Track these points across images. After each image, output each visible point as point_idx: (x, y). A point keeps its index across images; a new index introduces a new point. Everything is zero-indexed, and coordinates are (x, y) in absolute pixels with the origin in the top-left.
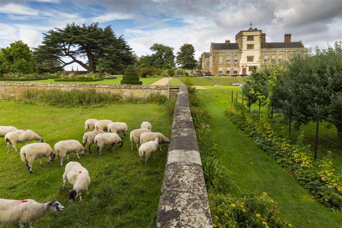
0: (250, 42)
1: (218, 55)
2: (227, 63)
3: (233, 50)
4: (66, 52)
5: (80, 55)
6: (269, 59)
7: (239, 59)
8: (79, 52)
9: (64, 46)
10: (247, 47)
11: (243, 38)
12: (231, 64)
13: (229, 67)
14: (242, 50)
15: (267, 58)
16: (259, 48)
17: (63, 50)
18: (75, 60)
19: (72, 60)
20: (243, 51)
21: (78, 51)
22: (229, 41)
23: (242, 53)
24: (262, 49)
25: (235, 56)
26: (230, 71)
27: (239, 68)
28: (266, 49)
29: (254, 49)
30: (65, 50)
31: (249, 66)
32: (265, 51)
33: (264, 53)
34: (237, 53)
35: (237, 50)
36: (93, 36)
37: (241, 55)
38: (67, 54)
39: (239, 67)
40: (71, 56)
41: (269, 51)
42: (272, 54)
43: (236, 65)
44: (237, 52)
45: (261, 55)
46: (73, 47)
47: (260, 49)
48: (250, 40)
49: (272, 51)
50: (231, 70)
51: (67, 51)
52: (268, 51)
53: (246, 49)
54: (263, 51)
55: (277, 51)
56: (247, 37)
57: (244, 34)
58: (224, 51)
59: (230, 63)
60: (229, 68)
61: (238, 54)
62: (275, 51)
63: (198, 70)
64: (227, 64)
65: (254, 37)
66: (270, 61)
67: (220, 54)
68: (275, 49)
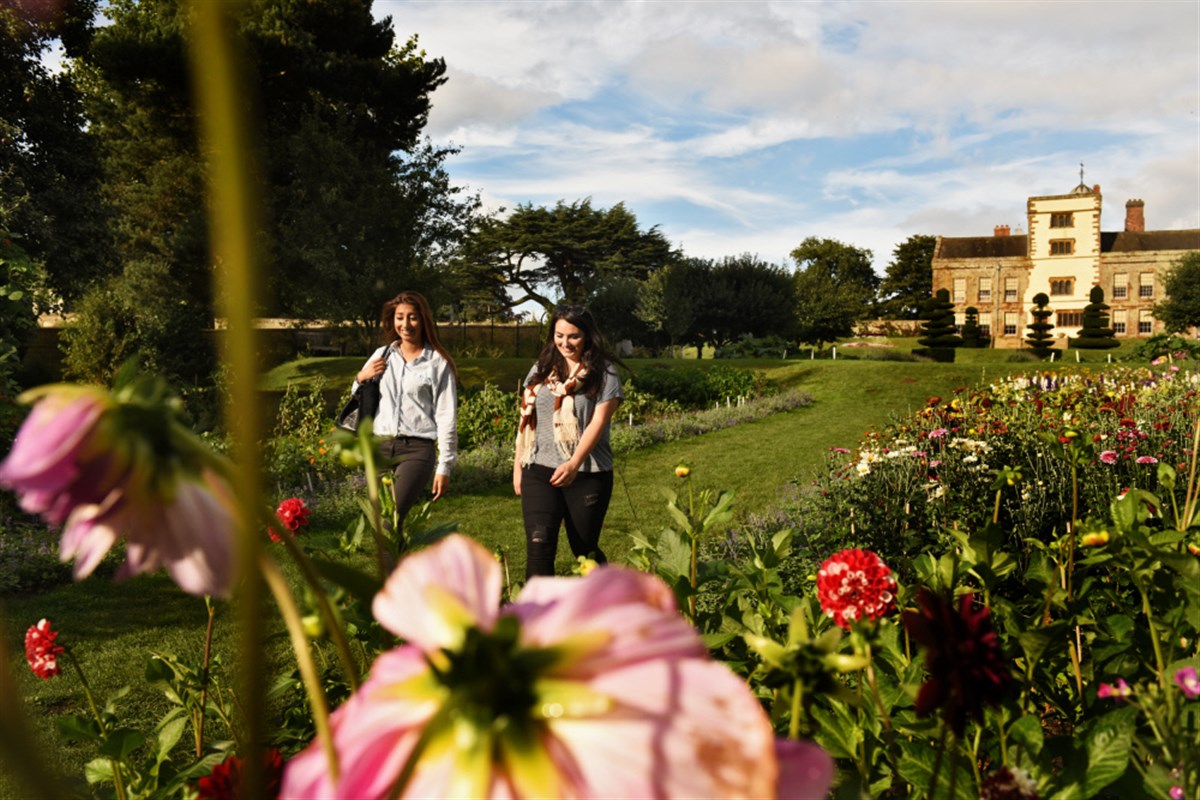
0: (1060, 234)
1: (951, 274)
2: (979, 299)
3: (1001, 259)
4: (511, 275)
5: (550, 280)
6: (1130, 287)
7: (1022, 289)
8: (546, 272)
9: (508, 258)
10: (1049, 247)
11: (1034, 219)
12: (995, 302)
13: (987, 312)
14: (1032, 257)
15: (1126, 285)
16: (1094, 251)
17: (505, 268)
18: (532, 296)
19: (526, 294)
20: (1034, 262)
21: (544, 269)
22: (1007, 229)
23: (1032, 267)
24: (1104, 254)
25: (1010, 277)
26: (991, 326)
27: (1023, 317)
28: (1120, 254)
29: (1075, 255)
30: (510, 267)
31: (1057, 311)
32: (1115, 260)
33: (1110, 268)
34: (1015, 268)
35: (1015, 258)
36: (573, 232)
37: (1030, 274)
38: (515, 280)
39: (1021, 312)
40: (523, 285)
41: (1129, 260)
42: (1142, 270)
43: (1013, 306)
44: (1014, 264)
45: (1101, 272)
46: (531, 258)
47: (1097, 253)
48: (1062, 225)
49: (1142, 259)
50: (993, 322)
51: (514, 271)
52: (1125, 259)
53: (1047, 256)
54: (1109, 260)
55: (1158, 258)
56: (1049, 216)
57: (1039, 206)
58: (970, 262)
59: (990, 301)
60: (989, 316)
61: (1018, 271)
62: (1152, 259)
63: (883, 323)
64: (981, 304)
65: (1075, 215)
66: (1135, 292)
67: (957, 273)
68: (1152, 252)
